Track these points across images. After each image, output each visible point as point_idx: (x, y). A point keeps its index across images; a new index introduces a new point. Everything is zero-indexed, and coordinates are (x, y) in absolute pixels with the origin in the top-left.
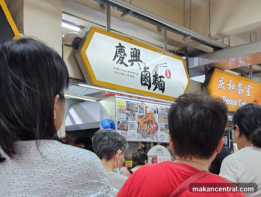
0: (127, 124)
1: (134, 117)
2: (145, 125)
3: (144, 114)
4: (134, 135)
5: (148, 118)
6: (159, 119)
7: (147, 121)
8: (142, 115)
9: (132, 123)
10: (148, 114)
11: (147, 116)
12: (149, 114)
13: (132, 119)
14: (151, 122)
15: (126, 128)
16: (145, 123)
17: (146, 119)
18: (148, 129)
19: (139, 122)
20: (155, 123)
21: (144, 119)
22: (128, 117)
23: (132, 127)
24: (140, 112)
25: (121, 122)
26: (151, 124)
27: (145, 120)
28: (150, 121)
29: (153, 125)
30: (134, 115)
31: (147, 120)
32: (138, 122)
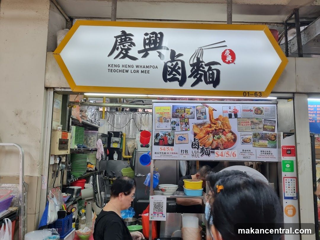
0: (172, 137)
1: (187, 125)
2: (207, 137)
3: (208, 120)
4: (186, 151)
5: (215, 125)
6: (239, 126)
7: (213, 131)
8: (202, 122)
9: (183, 134)
10: (215, 120)
11: (213, 123)
12: (217, 119)
13: (182, 128)
14: (221, 131)
15: (170, 142)
16: (208, 133)
17: (210, 127)
18: (215, 143)
19: (196, 132)
20: (231, 132)
21: (208, 127)
22: (174, 127)
23: (182, 140)
24: (198, 119)
25: (161, 134)
26: (220, 134)
27: (209, 129)
28: (220, 129)
29: (225, 135)
30: (187, 124)
31: (213, 129)
32: (193, 133)
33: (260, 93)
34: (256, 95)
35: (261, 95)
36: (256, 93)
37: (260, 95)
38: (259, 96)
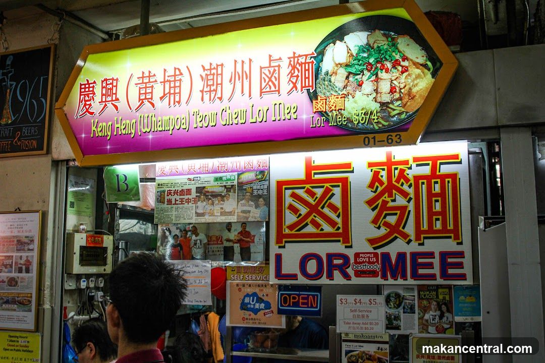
33: (398, 136)
34: (390, 141)
35: (401, 140)
36: (390, 137)
37: (399, 141)
38: (396, 142)
